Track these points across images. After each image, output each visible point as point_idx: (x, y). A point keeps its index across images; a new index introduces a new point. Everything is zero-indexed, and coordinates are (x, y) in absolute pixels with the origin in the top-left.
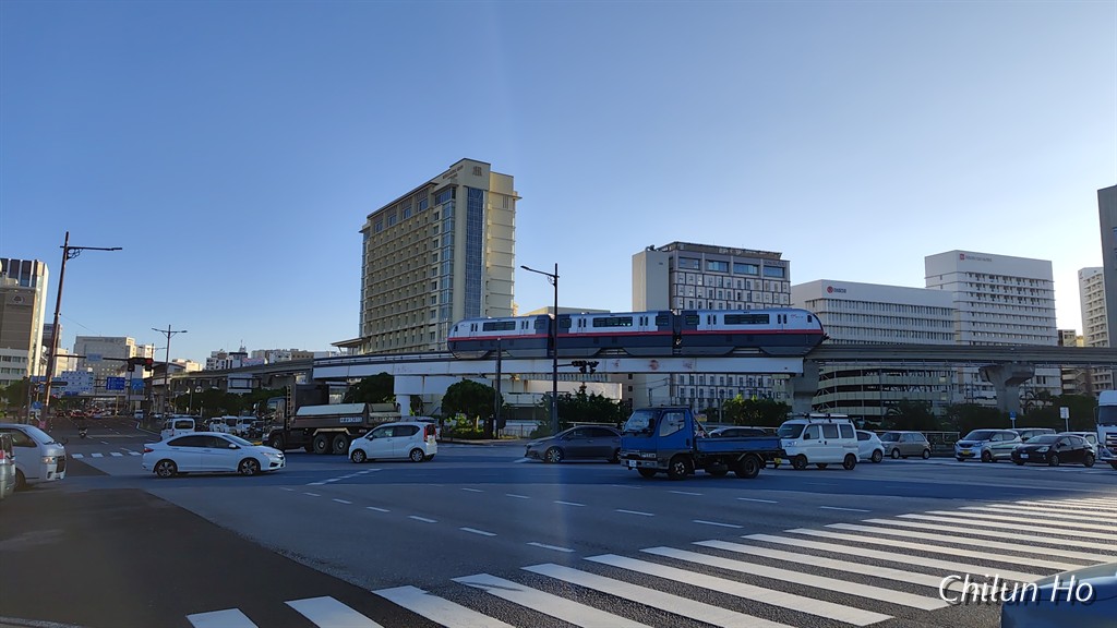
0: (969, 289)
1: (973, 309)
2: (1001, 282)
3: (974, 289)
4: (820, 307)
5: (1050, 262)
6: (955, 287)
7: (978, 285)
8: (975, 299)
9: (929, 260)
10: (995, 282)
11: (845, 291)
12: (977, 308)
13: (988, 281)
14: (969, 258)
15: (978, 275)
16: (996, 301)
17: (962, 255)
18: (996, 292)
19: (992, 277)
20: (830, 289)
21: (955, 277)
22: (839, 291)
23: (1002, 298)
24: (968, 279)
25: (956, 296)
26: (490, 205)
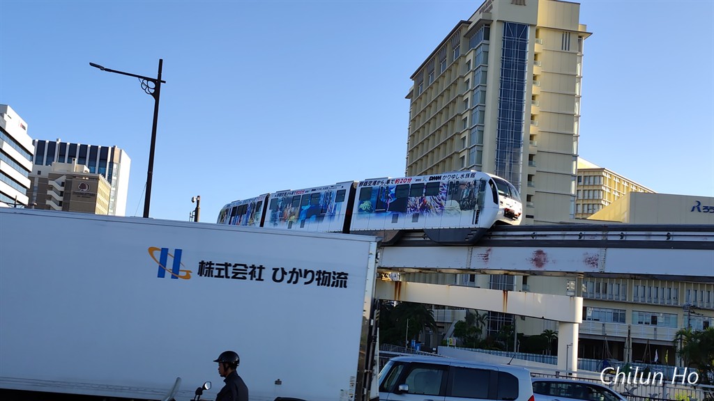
26: (539, 46)
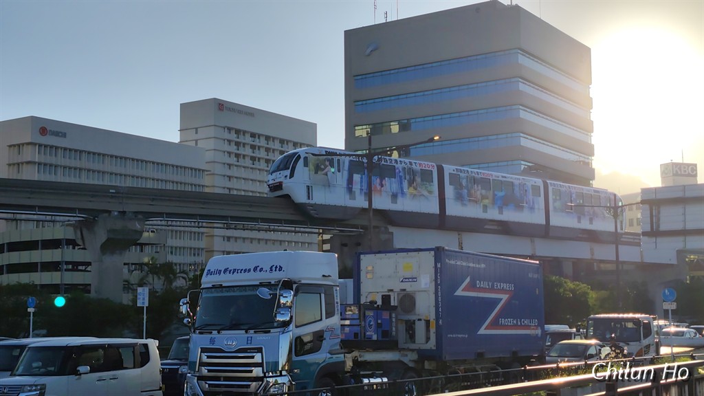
0: (227, 147)
1: (229, 173)
2: (263, 142)
3: (233, 148)
4: (29, 154)
5: (316, 124)
6: (211, 144)
7: (238, 144)
8: (233, 160)
9: (185, 108)
10: (257, 142)
11: (64, 135)
12: (234, 172)
13: (248, 140)
14: (229, 109)
15: (238, 132)
16: (257, 165)
17: (221, 105)
18: (257, 154)
19: (253, 135)
20: (43, 131)
21: (211, 132)
22: (56, 134)
23: (263, 162)
24: (227, 135)
25: (210, 156)
